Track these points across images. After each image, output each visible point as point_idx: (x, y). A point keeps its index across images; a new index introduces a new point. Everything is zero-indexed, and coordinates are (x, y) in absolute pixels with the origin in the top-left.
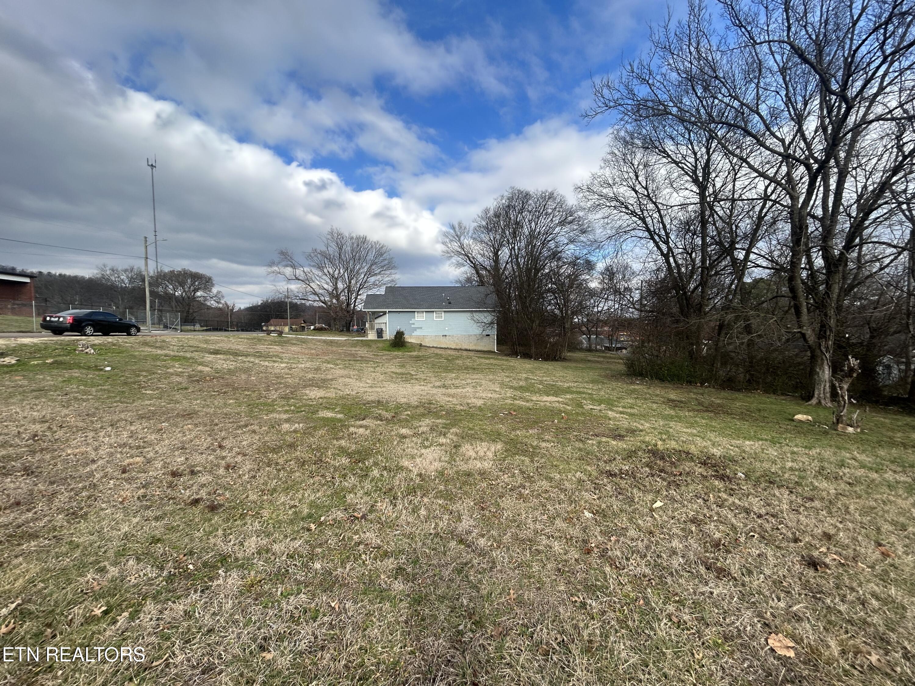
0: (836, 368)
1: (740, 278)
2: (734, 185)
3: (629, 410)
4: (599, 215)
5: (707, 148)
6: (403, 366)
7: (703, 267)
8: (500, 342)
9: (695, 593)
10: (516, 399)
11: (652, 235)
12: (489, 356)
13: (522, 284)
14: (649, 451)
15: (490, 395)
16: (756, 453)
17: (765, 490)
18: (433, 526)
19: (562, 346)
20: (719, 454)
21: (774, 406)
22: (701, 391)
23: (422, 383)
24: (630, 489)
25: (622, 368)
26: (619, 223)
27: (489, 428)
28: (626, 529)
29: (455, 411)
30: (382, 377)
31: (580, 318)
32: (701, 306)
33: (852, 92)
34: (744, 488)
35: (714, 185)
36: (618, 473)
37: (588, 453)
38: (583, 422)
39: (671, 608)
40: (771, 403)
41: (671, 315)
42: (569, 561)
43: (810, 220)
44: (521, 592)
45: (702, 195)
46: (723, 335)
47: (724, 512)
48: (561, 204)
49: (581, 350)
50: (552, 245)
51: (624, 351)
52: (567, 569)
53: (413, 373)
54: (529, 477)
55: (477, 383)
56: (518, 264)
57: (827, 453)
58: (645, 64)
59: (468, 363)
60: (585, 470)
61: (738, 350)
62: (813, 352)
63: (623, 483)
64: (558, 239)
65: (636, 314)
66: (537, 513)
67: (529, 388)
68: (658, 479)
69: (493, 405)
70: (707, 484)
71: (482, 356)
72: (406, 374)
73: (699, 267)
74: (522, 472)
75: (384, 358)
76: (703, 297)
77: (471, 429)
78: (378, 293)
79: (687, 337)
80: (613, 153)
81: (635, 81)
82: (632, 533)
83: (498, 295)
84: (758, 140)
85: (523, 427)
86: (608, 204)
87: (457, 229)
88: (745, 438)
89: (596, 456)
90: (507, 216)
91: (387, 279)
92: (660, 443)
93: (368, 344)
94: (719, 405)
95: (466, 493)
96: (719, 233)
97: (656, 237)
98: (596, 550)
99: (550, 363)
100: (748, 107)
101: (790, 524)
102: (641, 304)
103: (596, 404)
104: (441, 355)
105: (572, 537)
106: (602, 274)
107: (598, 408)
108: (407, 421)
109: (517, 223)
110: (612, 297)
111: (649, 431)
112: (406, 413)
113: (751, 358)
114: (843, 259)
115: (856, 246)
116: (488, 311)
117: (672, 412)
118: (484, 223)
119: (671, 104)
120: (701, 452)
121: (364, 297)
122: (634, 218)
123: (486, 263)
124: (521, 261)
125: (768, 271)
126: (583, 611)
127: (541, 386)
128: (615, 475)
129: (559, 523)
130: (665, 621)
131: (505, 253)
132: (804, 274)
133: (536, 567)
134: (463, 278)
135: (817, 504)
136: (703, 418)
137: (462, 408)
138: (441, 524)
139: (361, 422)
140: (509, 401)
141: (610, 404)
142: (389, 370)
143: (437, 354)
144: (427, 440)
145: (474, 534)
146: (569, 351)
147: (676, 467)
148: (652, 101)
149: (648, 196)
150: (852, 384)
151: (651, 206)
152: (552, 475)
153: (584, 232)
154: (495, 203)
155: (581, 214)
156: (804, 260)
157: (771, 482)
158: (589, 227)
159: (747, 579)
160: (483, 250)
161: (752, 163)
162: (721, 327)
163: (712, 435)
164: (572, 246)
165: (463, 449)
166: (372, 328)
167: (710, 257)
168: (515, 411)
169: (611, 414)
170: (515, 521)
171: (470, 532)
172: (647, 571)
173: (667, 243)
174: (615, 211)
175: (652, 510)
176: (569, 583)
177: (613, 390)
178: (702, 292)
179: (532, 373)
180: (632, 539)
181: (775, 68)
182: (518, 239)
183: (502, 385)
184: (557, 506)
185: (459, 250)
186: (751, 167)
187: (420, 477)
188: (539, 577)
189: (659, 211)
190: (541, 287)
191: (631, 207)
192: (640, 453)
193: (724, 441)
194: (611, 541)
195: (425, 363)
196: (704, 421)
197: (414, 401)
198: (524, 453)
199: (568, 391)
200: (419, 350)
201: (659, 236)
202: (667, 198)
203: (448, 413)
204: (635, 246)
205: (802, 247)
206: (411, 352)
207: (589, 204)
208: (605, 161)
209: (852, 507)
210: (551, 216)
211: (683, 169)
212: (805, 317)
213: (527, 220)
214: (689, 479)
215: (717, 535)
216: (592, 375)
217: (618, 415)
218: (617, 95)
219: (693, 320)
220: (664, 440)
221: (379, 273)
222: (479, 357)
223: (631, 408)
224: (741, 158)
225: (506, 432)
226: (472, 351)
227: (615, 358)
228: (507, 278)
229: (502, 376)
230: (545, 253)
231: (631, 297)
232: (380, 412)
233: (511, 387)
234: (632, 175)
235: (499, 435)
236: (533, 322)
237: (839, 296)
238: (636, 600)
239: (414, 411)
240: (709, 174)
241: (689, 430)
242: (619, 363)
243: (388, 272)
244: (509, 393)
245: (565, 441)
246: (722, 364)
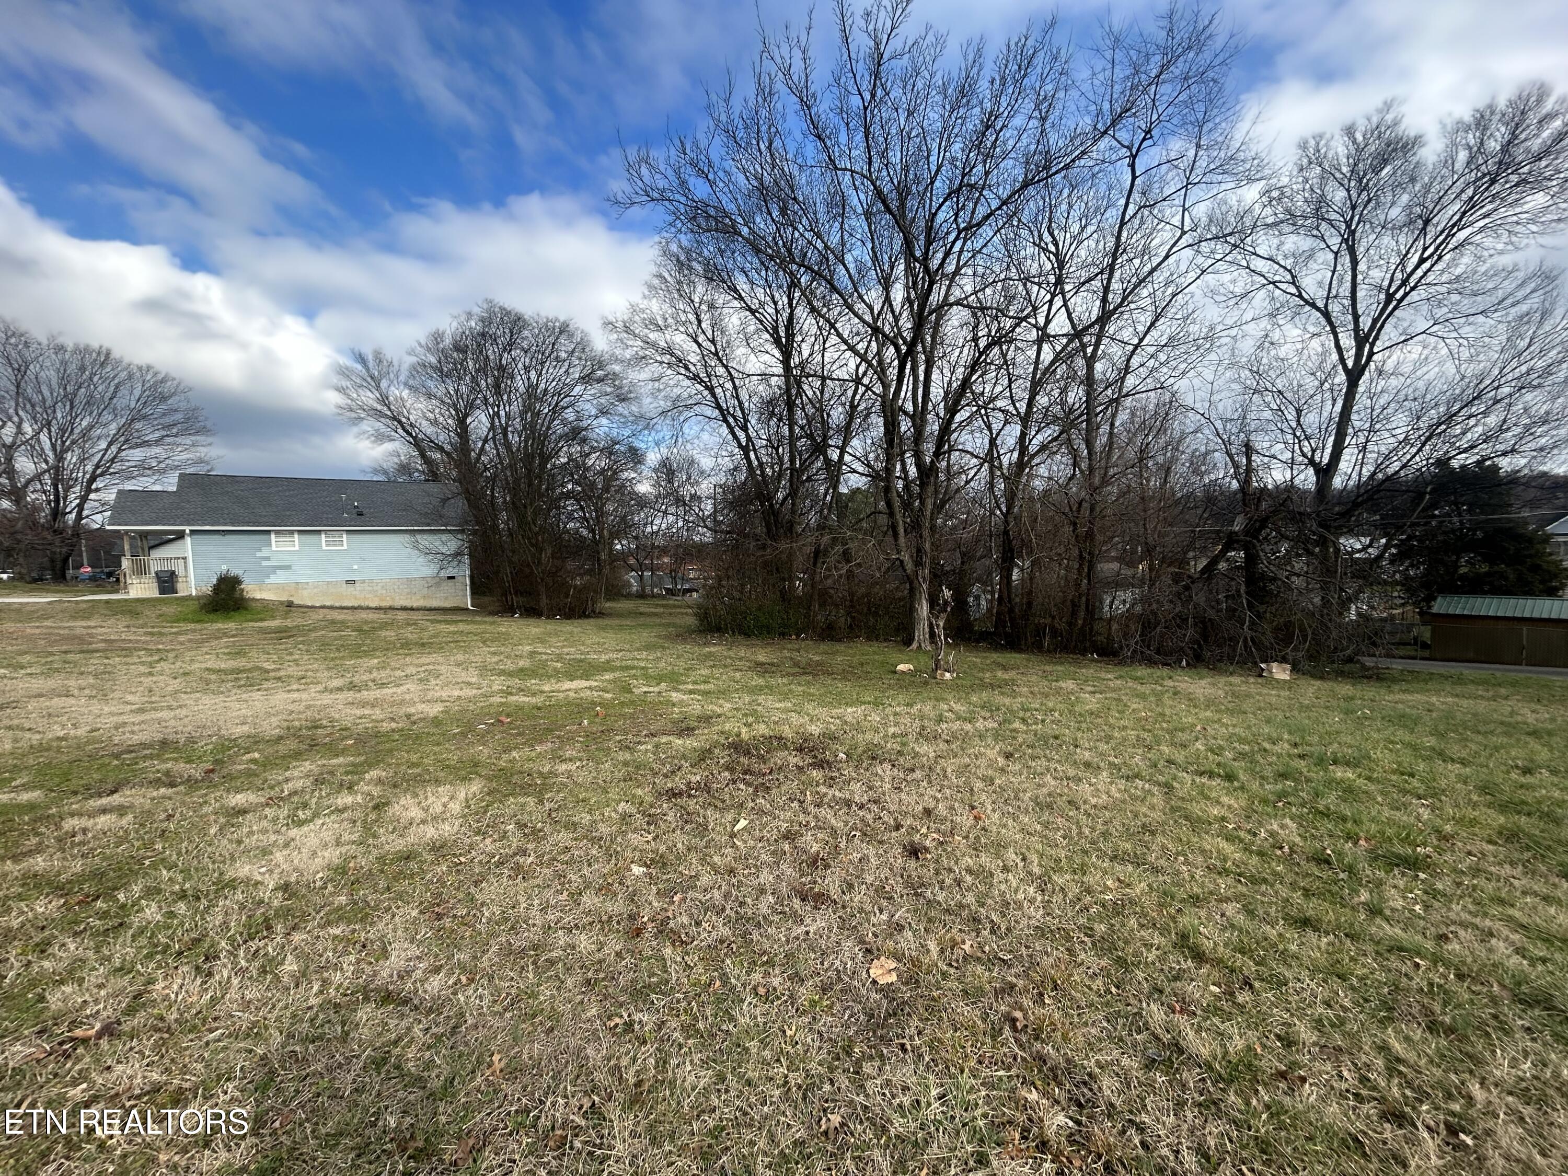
0: (933, 603)
1: (835, 488)
2: (823, 356)
3: (702, 687)
4: (645, 374)
5: (789, 296)
6: (240, 654)
7: (792, 468)
8: (477, 589)
9: (787, 941)
10: (511, 694)
11: (724, 415)
12: (454, 618)
13: (517, 481)
14: (730, 746)
15: (456, 693)
16: (858, 722)
17: (867, 770)
18: (316, 988)
19: (595, 591)
20: (817, 733)
21: (876, 657)
22: (797, 646)
23: (295, 687)
24: (701, 811)
25: (691, 621)
26: (677, 391)
27: (453, 758)
28: (697, 877)
29: (377, 734)
30: (175, 684)
31: (624, 542)
32: (792, 525)
33: (935, 263)
34: (846, 772)
35: (800, 353)
36: (685, 789)
37: (638, 768)
38: (632, 717)
39: (757, 977)
40: (875, 653)
41: (756, 538)
42: (604, 960)
43: (902, 417)
44: (517, 1049)
45: (786, 362)
46: (819, 565)
47: (824, 812)
48: (583, 345)
49: (629, 596)
50: (570, 415)
51: (695, 595)
52: (602, 975)
53: (266, 665)
54: (535, 831)
55: (430, 672)
56: (508, 445)
57: (927, 708)
58: (702, 147)
59: (409, 634)
60: (634, 796)
61: (837, 586)
62: (911, 583)
63: (692, 804)
64: (581, 405)
65: (708, 537)
66: (548, 894)
67: (538, 671)
68: (742, 786)
69: (463, 711)
70: (803, 778)
71: (440, 618)
72: (249, 670)
73: (787, 469)
74: (521, 826)
75: (182, 638)
76: (793, 512)
77: (413, 765)
78: (157, 488)
79: (777, 569)
80: (660, 276)
81: (689, 169)
82: (705, 880)
83: (468, 500)
84: (845, 301)
85: (525, 743)
86: (659, 358)
87: (371, 364)
88: (847, 704)
89: (652, 769)
90: (481, 352)
91: (184, 456)
92: (744, 730)
93: (133, 608)
94: (818, 664)
95: (400, 896)
96: (809, 423)
97: (731, 420)
98: (650, 926)
99: (576, 622)
100: (833, 252)
101: (892, 808)
102: (715, 520)
103: (654, 683)
104: (342, 622)
105: (611, 917)
106: (655, 470)
107: (656, 689)
108: (250, 774)
109: (502, 369)
110: (672, 510)
111: (730, 715)
112: (248, 756)
113: (852, 594)
114: (933, 467)
115: (944, 453)
116: (449, 531)
117: (761, 681)
118: (433, 360)
119: (740, 220)
120: (798, 733)
121: (110, 496)
122: (698, 386)
123: (441, 438)
124: (514, 439)
125: (864, 479)
126: (627, 1038)
127: (559, 665)
128: (680, 794)
129: (589, 900)
130: (749, 999)
131: (479, 422)
132: (900, 484)
133: (546, 992)
134: (391, 464)
135: (918, 774)
136: (800, 685)
137: (394, 725)
138: (337, 977)
139: (105, 801)
140: (497, 699)
141: (674, 680)
142: (197, 665)
143: (333, 622)
144: (305, 806)
145: (418, 974)
146: (608, 600)
147: (764, 763)
148: (714, 207)
149: (716, 354)
150: (947, 621)
151: (721, 370)
152: (576, 819)
153: (623, 400)
154: (455, 324)
155: (617, 368)
156: (898, 467)
157: (873, 758)
158: (631, 392)
159: (847, 898)
160: (432, 412)
161: (840, 330)
162: (817, 553)
163: (809, 707)
164: (604, 421)
165: (395, 809)
166: (141, 570)
167: (801, 456)
168: (508, 716)
169: (675, 696)
170: (507, 920)
171: (409, 973)
172: (725, 931)
173: (745, 428)
174: (669, 372)
175: (733, 835)
176: (606, 999)
177: (678, 657)
178: (793, 504)
179: (542, 643)
180: (705, 890)
181: (860, 210)
182: (505, 397)
183: (484, 670)
184: (586, 871)
185: (379, 407)
186: (839, 335)
187: (285, 891)
188: (552, 1007)
189: (732, 379)
190: (553, 490)
191: (692, 368)
192: (717, 751)
193: (822, 712)
194: (673, 902)
195: (302, 643)
196: (800, 689)
197: (271, 727)
198: (525, 790)
199: (607, 667)
200: (286, 616)
201: (734, 417)
202: (743, 361)
203: (361, 740)
204: (702, 430)
205: (896, 450)
206: (262, 620)
207: (628, 354)
208: (651, 287)
209: (949, 770)
210: (566, 364)
211: (761, 322)
212: (902, 540)
213: (520, 365)
214: (781, 777)
215: (815, 847)
216: (646, 636)
217: (685, 697)
218: (662, 183)
219: (784, 545)
220: (750, 725)
221: (158, 442)
222: (432, 621)
223: (705, 682)
224: (828, 321)
225: (490, 757)
226: (418, 609)
227: (680, 607)
228: (486, 469)
229: (483, 654)
230: (559, 428)
231: (700, 510)
232: (169, 765)
233: (502, 673)
234: (692, 317)
235: (476, 765)
236: (541, 550)
237: (932, 513)
238: (710, 985)
239: (271, 750)
240: (793, 335)
241: (781, 705)
242: (686, 614)
243: (188, 440)
244: (498, 684)
245: (601, 754)
246: (820, 606)
